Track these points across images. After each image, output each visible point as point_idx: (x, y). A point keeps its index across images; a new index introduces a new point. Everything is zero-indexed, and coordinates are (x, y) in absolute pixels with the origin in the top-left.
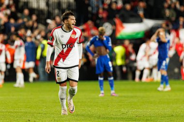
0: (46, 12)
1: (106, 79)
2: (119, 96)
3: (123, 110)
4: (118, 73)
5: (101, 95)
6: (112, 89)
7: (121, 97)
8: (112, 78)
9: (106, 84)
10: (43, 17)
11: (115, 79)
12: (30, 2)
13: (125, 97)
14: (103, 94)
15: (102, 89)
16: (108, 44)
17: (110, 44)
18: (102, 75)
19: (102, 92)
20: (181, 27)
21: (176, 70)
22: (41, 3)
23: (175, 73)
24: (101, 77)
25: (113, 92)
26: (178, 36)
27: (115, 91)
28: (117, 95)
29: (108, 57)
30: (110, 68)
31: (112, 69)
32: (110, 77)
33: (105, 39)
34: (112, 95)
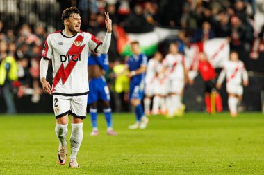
0: (17, 19)
1: (100, 111)
3: (123, 155)
4: (118, 102)
5: (93, 134)
6: (109, 126)
7: (122, 136)
8: (109, 110)
9: (101, 119)
11: (113, 111)
14: (95, 132)
15: (94, 125)
16: (103, 61)
17: (106, 62)
18: (95, 105)
19: (95, 129)
20: (206, 37)
21: (199, 99)
22: (9, 5)
23: (197, 103)
24: (94, 108)
25: (110, 129)
26: (201, 50)
27: (114, 127)
28: (116, 133)
29: (104, 80)
30: (106, 95)
31: (108, 97)
32: (107, 108)
33: (99, 55)
34: (108, 134)
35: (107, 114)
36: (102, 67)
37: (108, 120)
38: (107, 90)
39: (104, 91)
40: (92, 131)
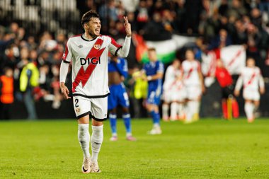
0: (38, 26)
1: (119, 117)
2: (138, 141)
3: (142, 159)
4: (137, 108)
5: (112, 139)
6: (128, 131)
7: (141, 141)
8: (128, 116)
9: (120, 124)
10: (34, 32)
11: (133, 116)
12: (15, 11)
13: (145, 141)
14: (115, 137)
15: (114, 131)
16: (122, 68)
17: (126, 69)
18: (114, 111)
19: (115, 134)
20: (223, 44)
21: (216, 105)
22: (30, 13)
23: (214, 109)
24: (113, 114)
25: (129, 134)
26: (218, 57)
27: (132, 133)
29: (123, 86)
30: (125, 101)
31: (128, 103)
32: (126, 114)
33: (119, 61)
34: (128, 139)
35: (126, 119)
36: (121, 74)
37: (127, 126)
38: (126, 96)
39: (123, 97)
40: (111, 137)
